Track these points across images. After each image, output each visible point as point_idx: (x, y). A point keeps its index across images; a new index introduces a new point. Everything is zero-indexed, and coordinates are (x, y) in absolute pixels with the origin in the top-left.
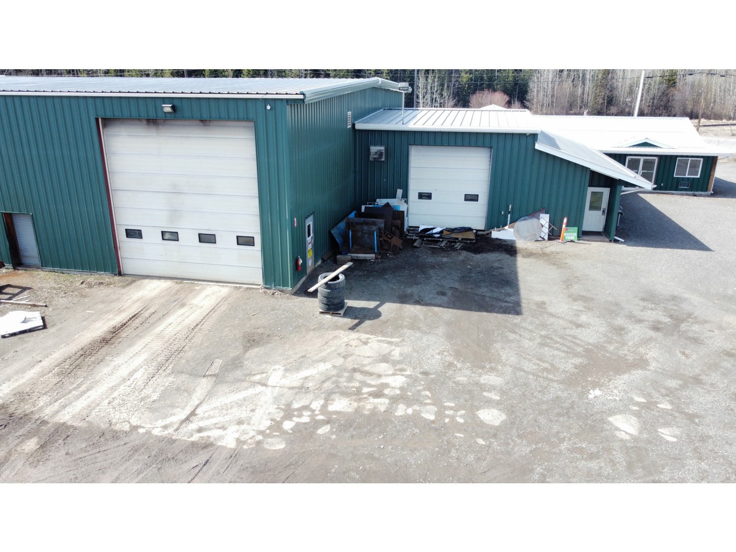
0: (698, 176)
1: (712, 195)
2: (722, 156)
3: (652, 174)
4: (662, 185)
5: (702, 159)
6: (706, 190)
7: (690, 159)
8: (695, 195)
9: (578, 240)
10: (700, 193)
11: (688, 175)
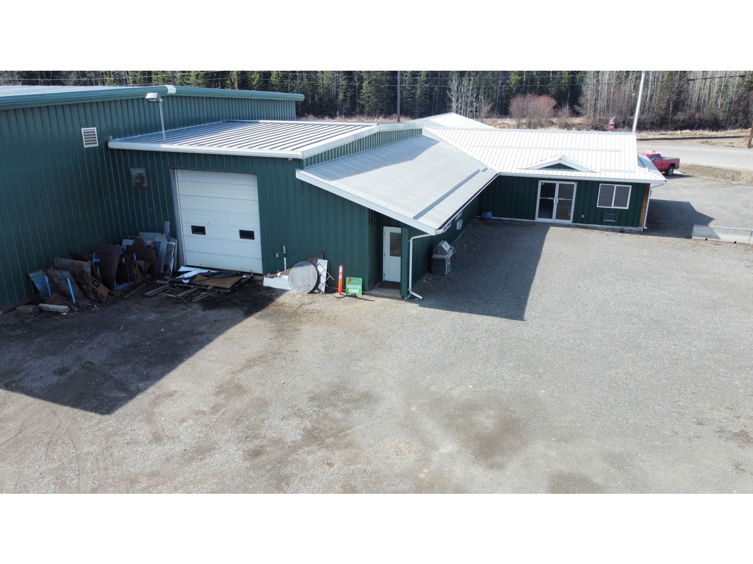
0: (627, 208)
1: (645, 232)
2: (656, 183)
3: (571, 202)
4: (583, 216)
5: (630, 187)
6: (638, 226)
7: (616, 186)
8: (622, 231)
9: (363, 294)
10: (630, 228)
11: (614, 205)
